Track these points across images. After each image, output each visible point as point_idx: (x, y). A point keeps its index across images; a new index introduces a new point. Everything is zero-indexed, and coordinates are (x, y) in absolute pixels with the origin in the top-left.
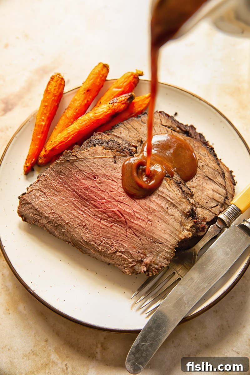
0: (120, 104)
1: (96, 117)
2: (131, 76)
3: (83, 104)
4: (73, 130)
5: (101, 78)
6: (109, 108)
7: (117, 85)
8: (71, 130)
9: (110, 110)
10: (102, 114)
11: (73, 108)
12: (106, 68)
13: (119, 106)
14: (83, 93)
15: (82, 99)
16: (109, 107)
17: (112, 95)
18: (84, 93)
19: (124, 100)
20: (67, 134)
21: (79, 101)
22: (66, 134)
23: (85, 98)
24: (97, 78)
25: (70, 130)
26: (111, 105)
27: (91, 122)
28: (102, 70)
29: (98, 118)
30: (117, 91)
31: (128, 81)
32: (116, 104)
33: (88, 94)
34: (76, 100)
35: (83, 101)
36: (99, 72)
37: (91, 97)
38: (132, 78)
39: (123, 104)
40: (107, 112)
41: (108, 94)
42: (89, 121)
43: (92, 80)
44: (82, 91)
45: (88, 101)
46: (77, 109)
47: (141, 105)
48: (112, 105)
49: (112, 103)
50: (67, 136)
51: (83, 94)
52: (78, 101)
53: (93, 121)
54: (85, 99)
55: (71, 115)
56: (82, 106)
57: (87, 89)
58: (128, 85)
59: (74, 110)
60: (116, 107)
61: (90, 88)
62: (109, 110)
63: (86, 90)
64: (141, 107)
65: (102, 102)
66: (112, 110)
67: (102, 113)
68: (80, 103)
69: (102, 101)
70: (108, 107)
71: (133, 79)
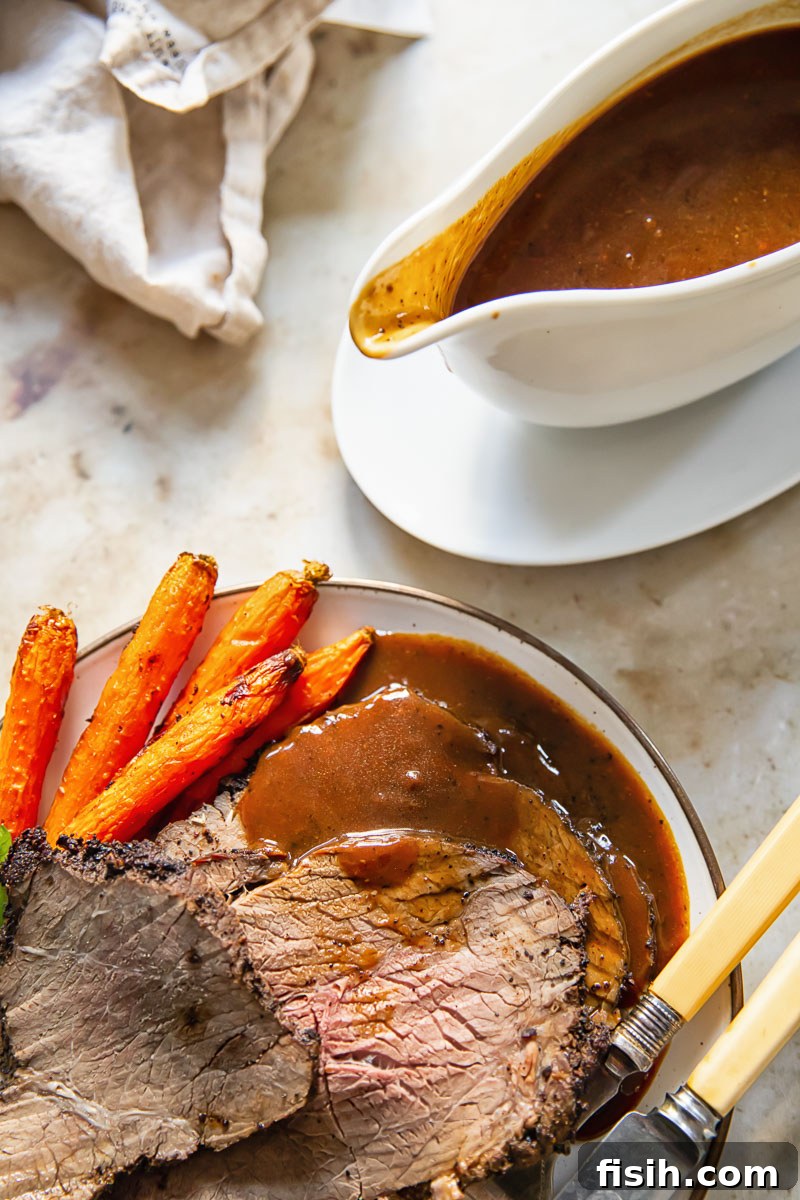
0: (257, 700)
1: (183, 758)
2: (286, 592)
3: (141, 706)
4: (113, 808)
5: (190, 610)
6: (222, 723)
7: (245, 627)
8: (109, 810)
9: (228, 727)
10: (202, 745)
11: (111, 724)
12: (205, 574)
13: (255, 707)
14: (137, 669)
15: (135, 692)
16: (223, 717)
17: (231, 661)
18: (141, 669)
19: (270, 685)
20: (97, 825)
21: (128, 700)
22: (94, 823)
23: (146, 686)
24: (177, 614)
25: (104, 810)
26: (227, 711)
27: (170, 775)
28: (192, 582)
29: (191, 760)
30: (246, 649)
31: (281, 611)
32: (244, 704)
33: (155, 671)
34: (115, 694)
35: (138, 697)
36: (183, 591)
37: (163, 679)
38: (293, 599)
39: (268, 695)
40: (219, 734)
41: (218, 656)
42: (162, 772)
43: (163, 625)
44: (134, 664)
45: (154, 694)
46: (123, 724)
47: (329, 682)
48: (232, 708)
49: (230, 704)
50: (97, 832)
51: (138, 674)
52: (124, 698)
53: (175, 771)
54: (143, 690)
55: (106, 745)
56: (137, 714)
57: (149, 655)
58: (278, 623)
59: (112, 731)
60: (244, 715)
61: (158, 652)
62: (223, 726)
63: (146, 659)
64: (329, 688)
65: (200, 687)
66: (232, 726)
67: (201, 740)
68: (129, 704)
69: (201, 683)
70: (220, 718)
71: (296, 601)
